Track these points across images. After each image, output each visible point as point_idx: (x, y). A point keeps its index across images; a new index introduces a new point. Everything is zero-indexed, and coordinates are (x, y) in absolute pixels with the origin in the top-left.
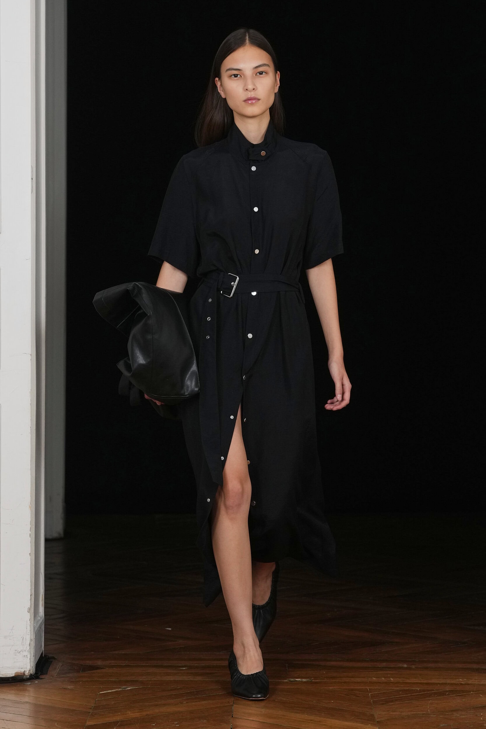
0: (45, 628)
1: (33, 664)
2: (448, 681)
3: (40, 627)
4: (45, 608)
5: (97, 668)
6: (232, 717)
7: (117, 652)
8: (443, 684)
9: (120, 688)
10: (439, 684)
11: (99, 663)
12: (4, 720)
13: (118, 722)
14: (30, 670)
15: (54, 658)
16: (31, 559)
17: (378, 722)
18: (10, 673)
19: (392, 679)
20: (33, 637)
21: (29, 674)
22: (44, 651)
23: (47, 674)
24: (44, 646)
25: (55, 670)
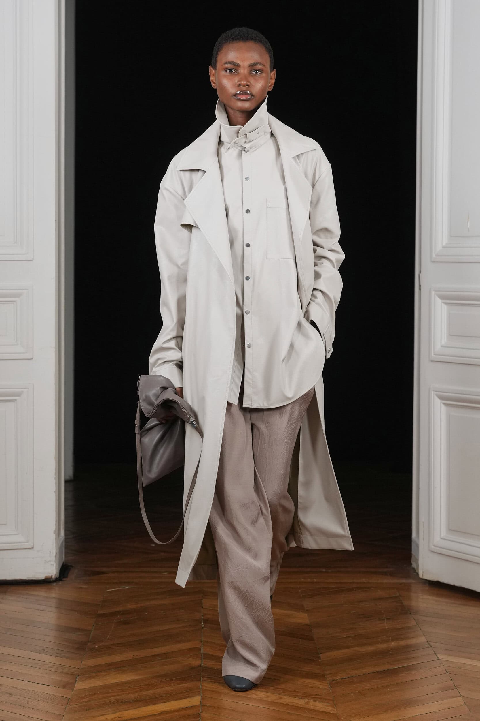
0: (65, 545)
1: (58, 571)
2: (355, 581)
3: (62, 544)
4: (66, 530)
5: (103, 573)
6: (202, 607)
7: (116, 562)
8: (351, 583)
9: (121, 587)
10: (348, 583)
11: (105, 569)
12: (38, 610)
13: (120, 611)
14: (55, 575)
15: (72, 566)
16: (56, 496)
17: (307, 610)
18: (41, 576)
19: (315, 580)
20: (58, 551)
21: (55, 577)
22: (65, 561)
23: (67, 577)
24: (65, 557)
25: (73, 574)
